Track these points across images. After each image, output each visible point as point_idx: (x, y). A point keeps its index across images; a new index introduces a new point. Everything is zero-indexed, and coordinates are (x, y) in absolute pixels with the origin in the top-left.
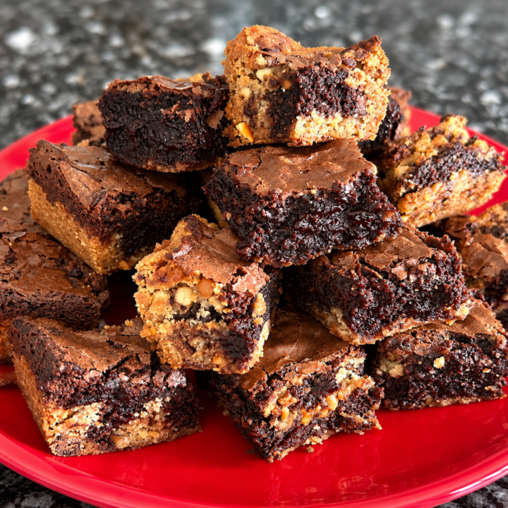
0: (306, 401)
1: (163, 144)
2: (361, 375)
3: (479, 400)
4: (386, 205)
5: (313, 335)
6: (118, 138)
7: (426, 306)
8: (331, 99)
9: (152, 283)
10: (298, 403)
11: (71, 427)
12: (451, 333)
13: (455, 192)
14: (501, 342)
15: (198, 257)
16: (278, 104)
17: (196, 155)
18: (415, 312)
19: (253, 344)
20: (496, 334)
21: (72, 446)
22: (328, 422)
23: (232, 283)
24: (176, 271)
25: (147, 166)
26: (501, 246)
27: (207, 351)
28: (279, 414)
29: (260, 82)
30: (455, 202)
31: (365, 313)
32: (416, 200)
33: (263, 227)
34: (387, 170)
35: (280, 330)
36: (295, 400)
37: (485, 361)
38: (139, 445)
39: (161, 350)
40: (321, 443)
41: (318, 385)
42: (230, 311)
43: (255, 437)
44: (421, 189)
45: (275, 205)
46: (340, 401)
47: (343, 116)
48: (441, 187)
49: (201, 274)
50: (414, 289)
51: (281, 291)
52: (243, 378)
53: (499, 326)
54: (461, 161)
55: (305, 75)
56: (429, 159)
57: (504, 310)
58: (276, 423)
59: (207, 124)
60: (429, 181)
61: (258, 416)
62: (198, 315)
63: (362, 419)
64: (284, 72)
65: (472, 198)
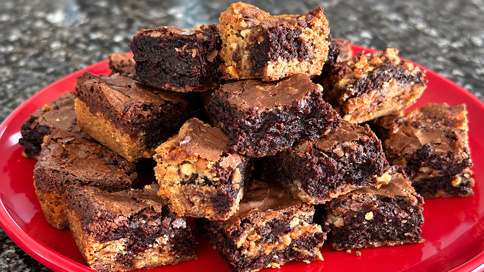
0: (267, 238)
1: (177, 72)
2: (310, 224)
3: (402, 243)
4: (330, 111)
5: (277, 196)
6: (144, 68)
7: (359, 175)
8: (291, 48)
9: (166, 161)
10: (261, 239)
11: (105, 254)
12: (378, 196)
13: (387, 97)
14: (413, 201)
15: (197, 144)
16: (256, 53)
17: (200, 81)
18: (352, 180)
19: (233, 200)
20: (410, 196)
21: (105, 266)
22: (283, 253)
23: (219, 161)
24: (182, 153)
25: (165, 87)
26: (417, 134)
27: (202, 205)
28: (247, 246)
29: (243, 38)
30: (388, 105)
31: (317, 182)
32: (356, 103)
33: (245, 132)
34: (334, 83)
35: (254, 193)
36: (259, 237)
37: (403, 215)
38: (152, 266)
39: (171, 204)
40: (279, 268)
41: (277, 227)
42: (218, 179)
43: (232, 261)
44: (360, 96)
45: (253, 118)
46: (293, 240)
47: (299, 60)
48: (376, 93)
49: (199, 156)
50: (349, 163)
51: (253, 168)
52: (225, 223)
53: (412, 190)
54: (391, 75)
55: (273, 32)
56: (366, 73)
57: (421, 179)
58: (245, 252)
59: (206, 59)
60: (365, 89)
61: (233, 247)
62: (197, 181)
63: (309, 253)
64: (259, 30)
65: (401, 102)
